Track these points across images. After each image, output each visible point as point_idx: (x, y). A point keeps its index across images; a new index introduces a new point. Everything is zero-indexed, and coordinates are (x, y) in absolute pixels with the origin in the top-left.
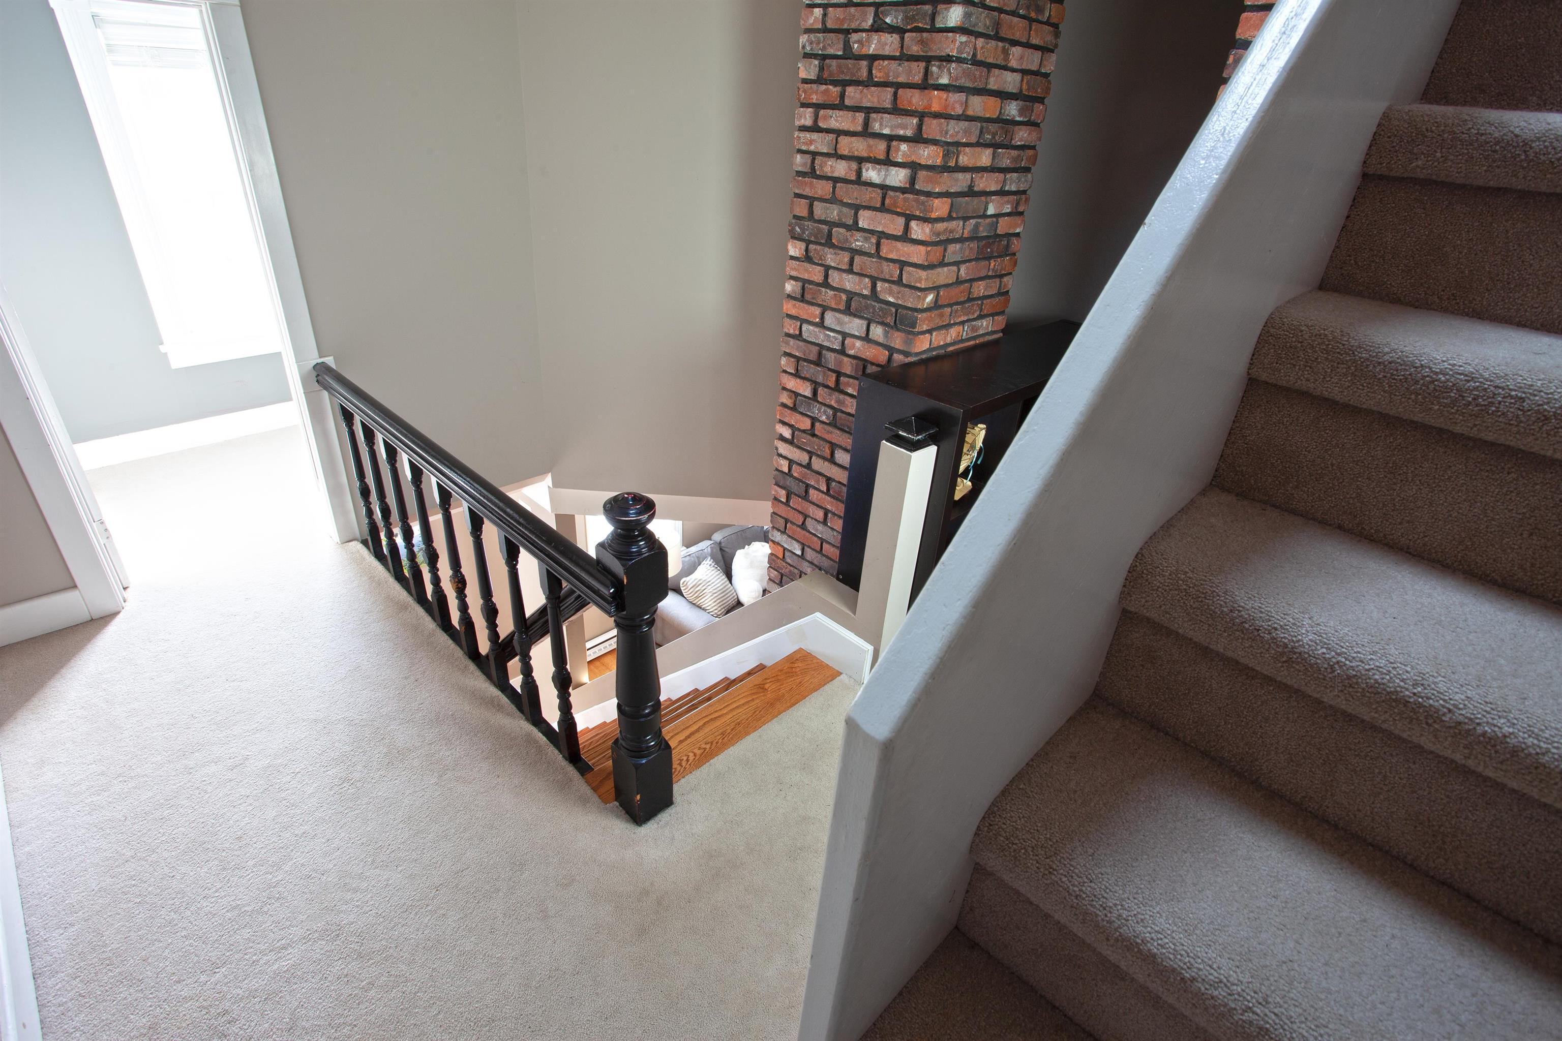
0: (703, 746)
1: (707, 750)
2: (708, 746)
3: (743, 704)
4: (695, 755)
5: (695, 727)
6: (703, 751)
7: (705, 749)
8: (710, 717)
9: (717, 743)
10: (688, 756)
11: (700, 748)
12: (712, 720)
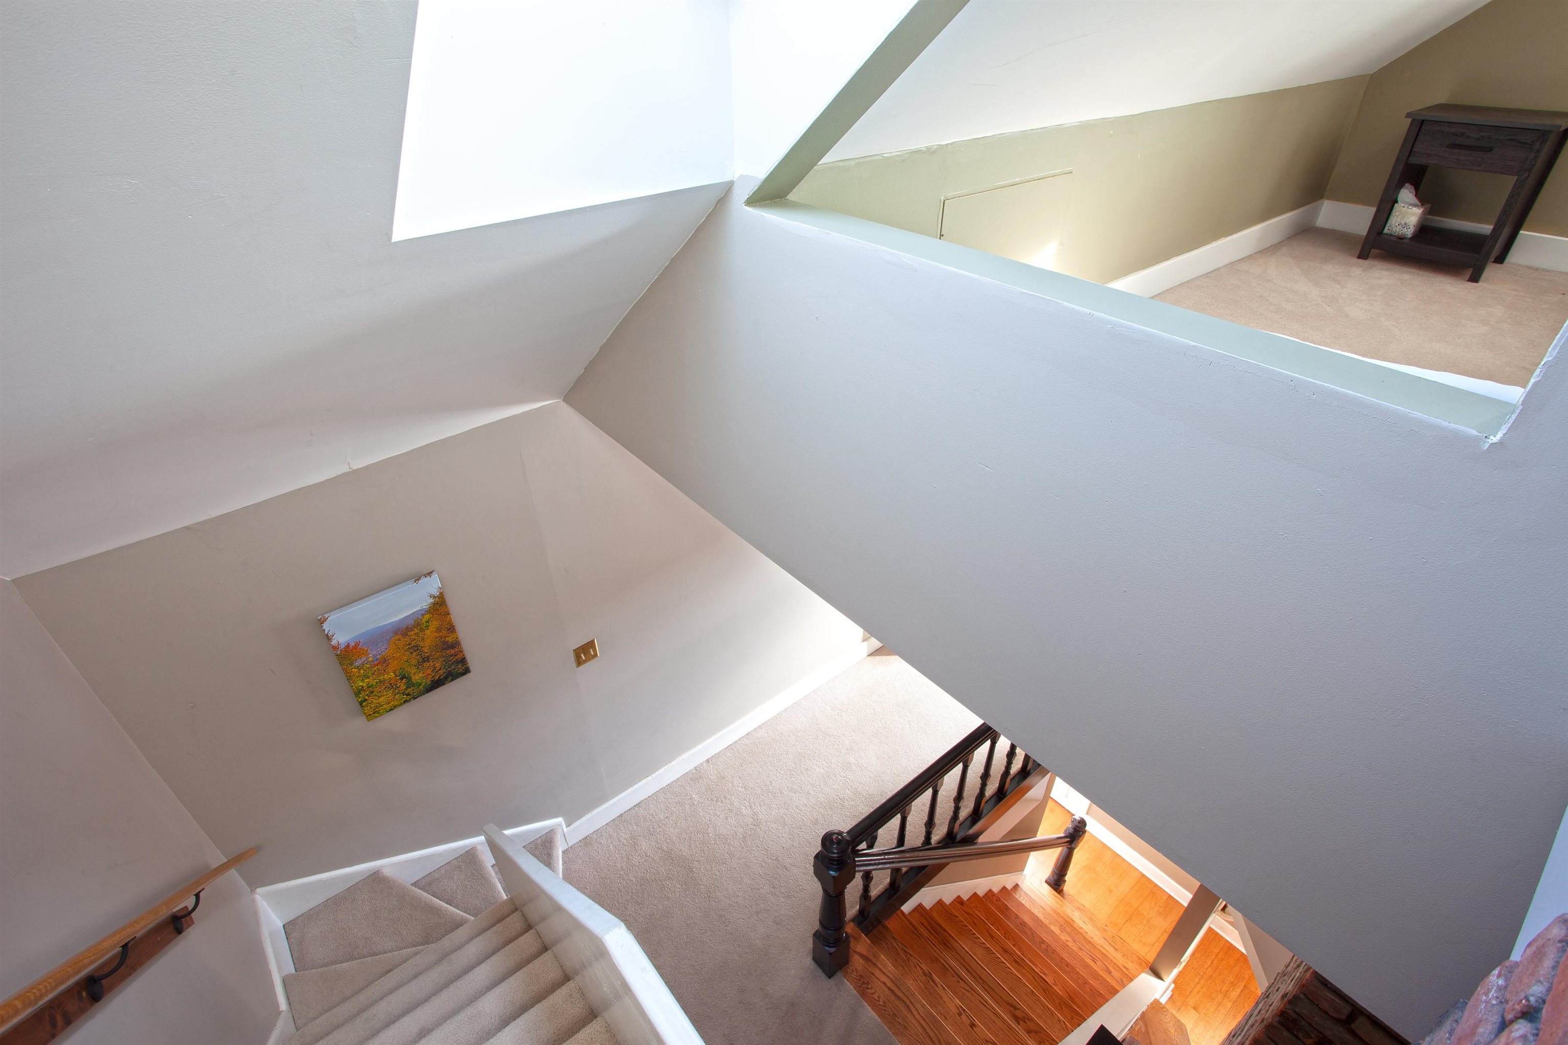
0: (881, 1000)
1: (878, 1003)
2: (881, 1003)
3: (927, 1033)
4: (872, 994)
5: (900, 994)
6: (877, 999)
7: (879, 1001)
8: (911, 1006)
9: (885, 1010)
10: (872, 989)
11: (879, 997)
12: (908, 1007)
